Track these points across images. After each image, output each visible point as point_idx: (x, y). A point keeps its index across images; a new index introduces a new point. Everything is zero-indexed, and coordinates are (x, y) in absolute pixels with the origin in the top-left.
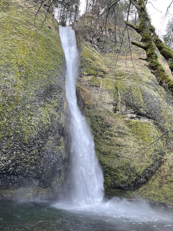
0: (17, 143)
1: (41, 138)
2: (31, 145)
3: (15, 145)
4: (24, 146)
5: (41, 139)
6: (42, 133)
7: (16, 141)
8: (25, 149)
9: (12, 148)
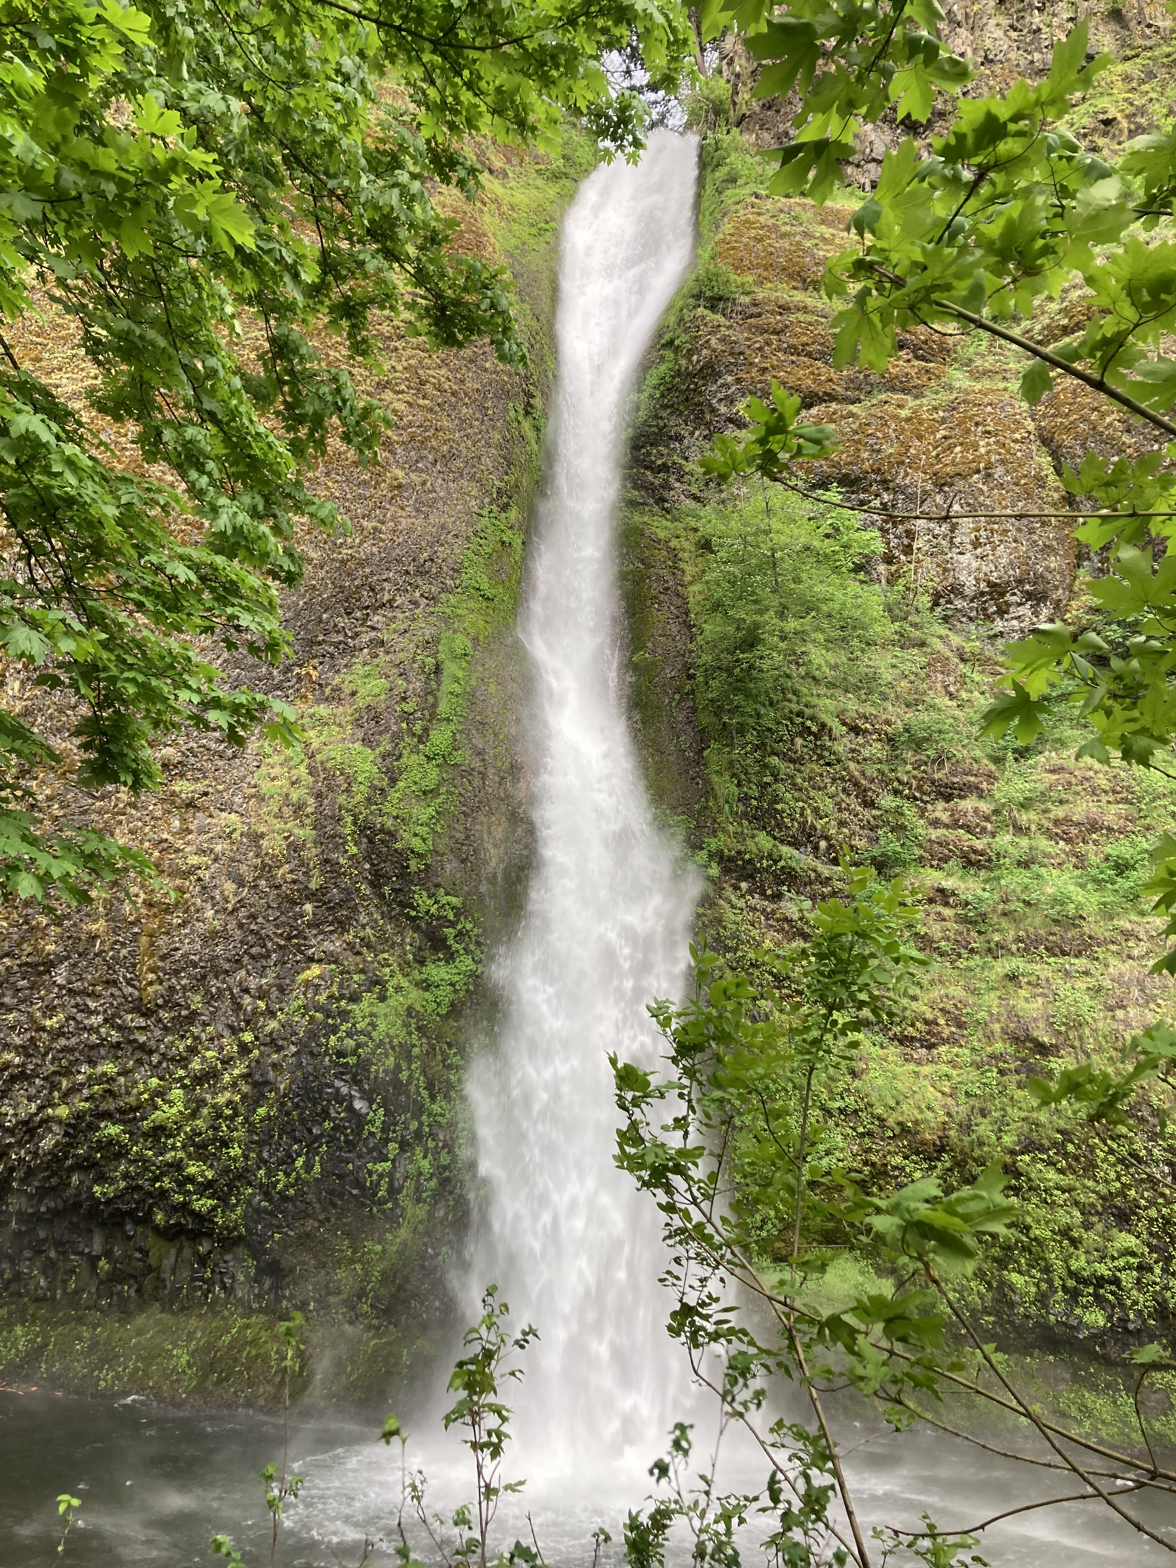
0: (92, 1005)
1: (254, 951)
2: (184, 1013)
3: (79, 1016)
4: (141, 1022)
5: (253, 957)
6: (253, 917)
7: (84, 993)
8: (142, 1039)
9: (63, 1042)
